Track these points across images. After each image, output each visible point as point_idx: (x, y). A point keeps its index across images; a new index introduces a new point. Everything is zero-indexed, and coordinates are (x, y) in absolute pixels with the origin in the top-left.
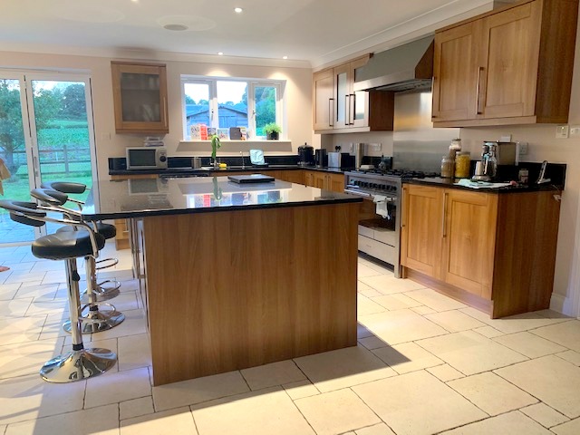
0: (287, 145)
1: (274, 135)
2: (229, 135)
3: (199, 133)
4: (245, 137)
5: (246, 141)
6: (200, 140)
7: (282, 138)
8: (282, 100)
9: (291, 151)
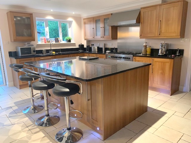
0: (74, 44)
1: (70, 41)
2: (54, 41)
3: (44, 40)
4: (60, 41)
5: (60, 43)
6: (44, 43)
7: (72, 42)
8: (70, 28)
9: (75, 46)
